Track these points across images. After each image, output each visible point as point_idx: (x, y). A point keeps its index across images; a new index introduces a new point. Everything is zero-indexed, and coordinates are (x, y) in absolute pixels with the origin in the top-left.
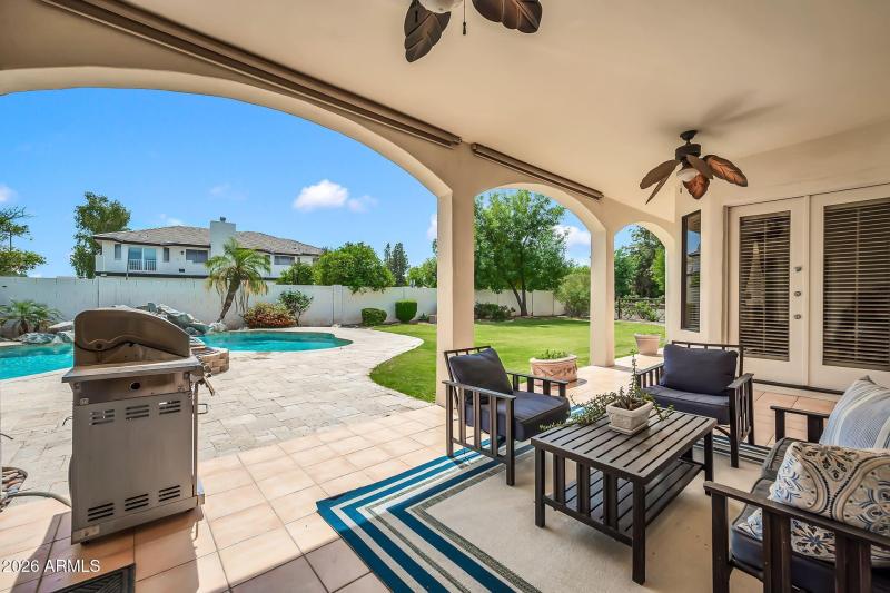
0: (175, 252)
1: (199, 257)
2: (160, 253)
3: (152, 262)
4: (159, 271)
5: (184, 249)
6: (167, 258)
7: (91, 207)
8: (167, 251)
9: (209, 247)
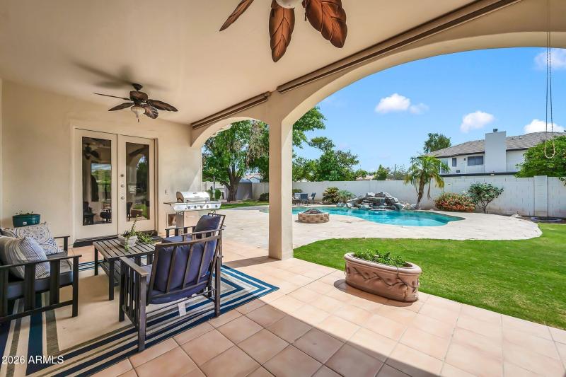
0: (460, 160)
1: (477, 160)
2: (450, 161)
3: (446, 168)
4: (451, 172)
5: (466, 157)
6: (455, 164)
7: (430, 141)
8: (455, 160)
9: (484, 153)
